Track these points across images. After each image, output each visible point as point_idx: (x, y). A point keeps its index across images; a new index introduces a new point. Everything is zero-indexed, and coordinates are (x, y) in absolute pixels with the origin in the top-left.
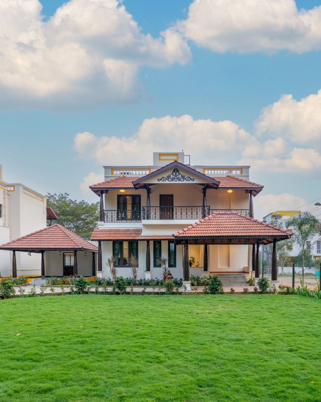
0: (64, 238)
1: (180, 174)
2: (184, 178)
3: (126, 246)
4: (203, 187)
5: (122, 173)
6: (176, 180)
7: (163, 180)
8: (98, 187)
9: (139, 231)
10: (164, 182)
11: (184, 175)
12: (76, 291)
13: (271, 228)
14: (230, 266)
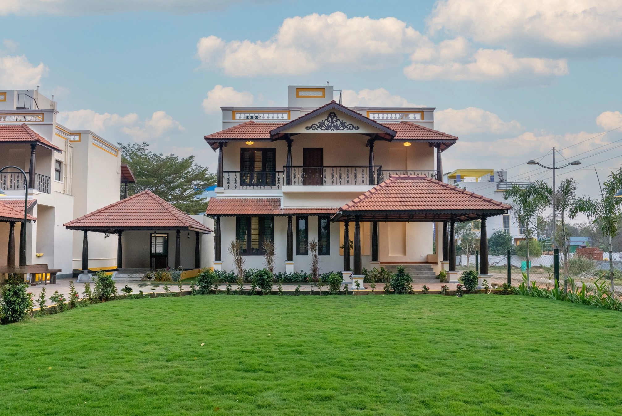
0: (160, 211)
1: (339, 120)
2: (345, 126)
3: (255, 224)
4: (369, 138)
5: (247, 117)
6: (333, 128)
7: (314, 128)
8: (216, 137)
9: (276, 202)
10: (316, 132)
11: (344, 122)
12: (198, 290)
13: (479, 199)
14: (407, 254)
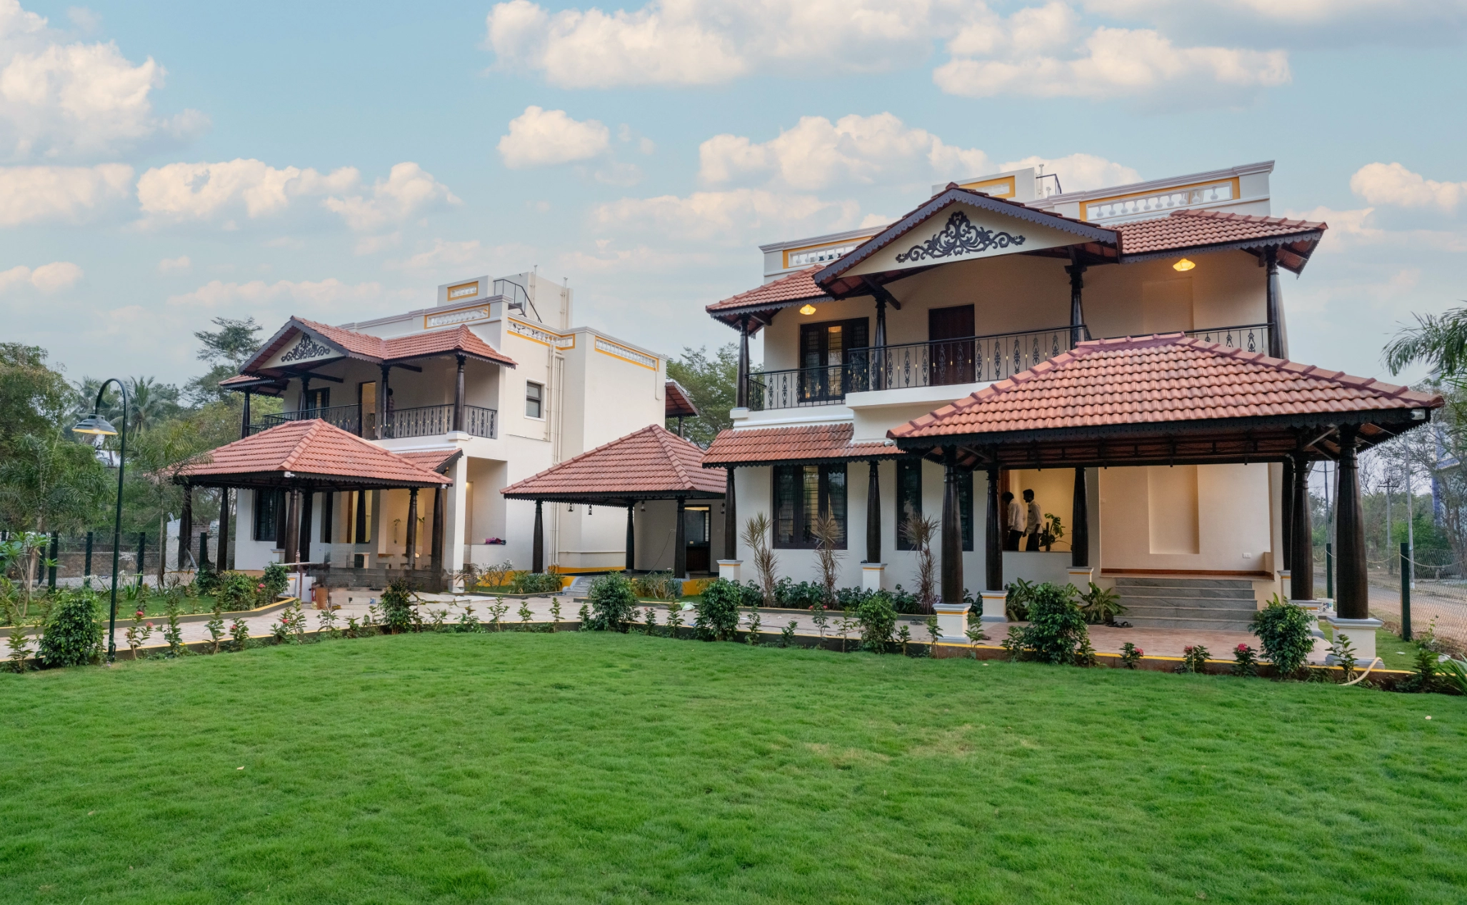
1: (974, 228)
2: (988, 239)
3: (811, 480)
4: (1069, 262)
5: (812, 260)
6: (959, 249)
7: (914, 256)
8: (731, 306)
9: (845, 431)
10: (919, 263)
11: (986, 230)
12: (592, 622)
14: (1201, 550)
